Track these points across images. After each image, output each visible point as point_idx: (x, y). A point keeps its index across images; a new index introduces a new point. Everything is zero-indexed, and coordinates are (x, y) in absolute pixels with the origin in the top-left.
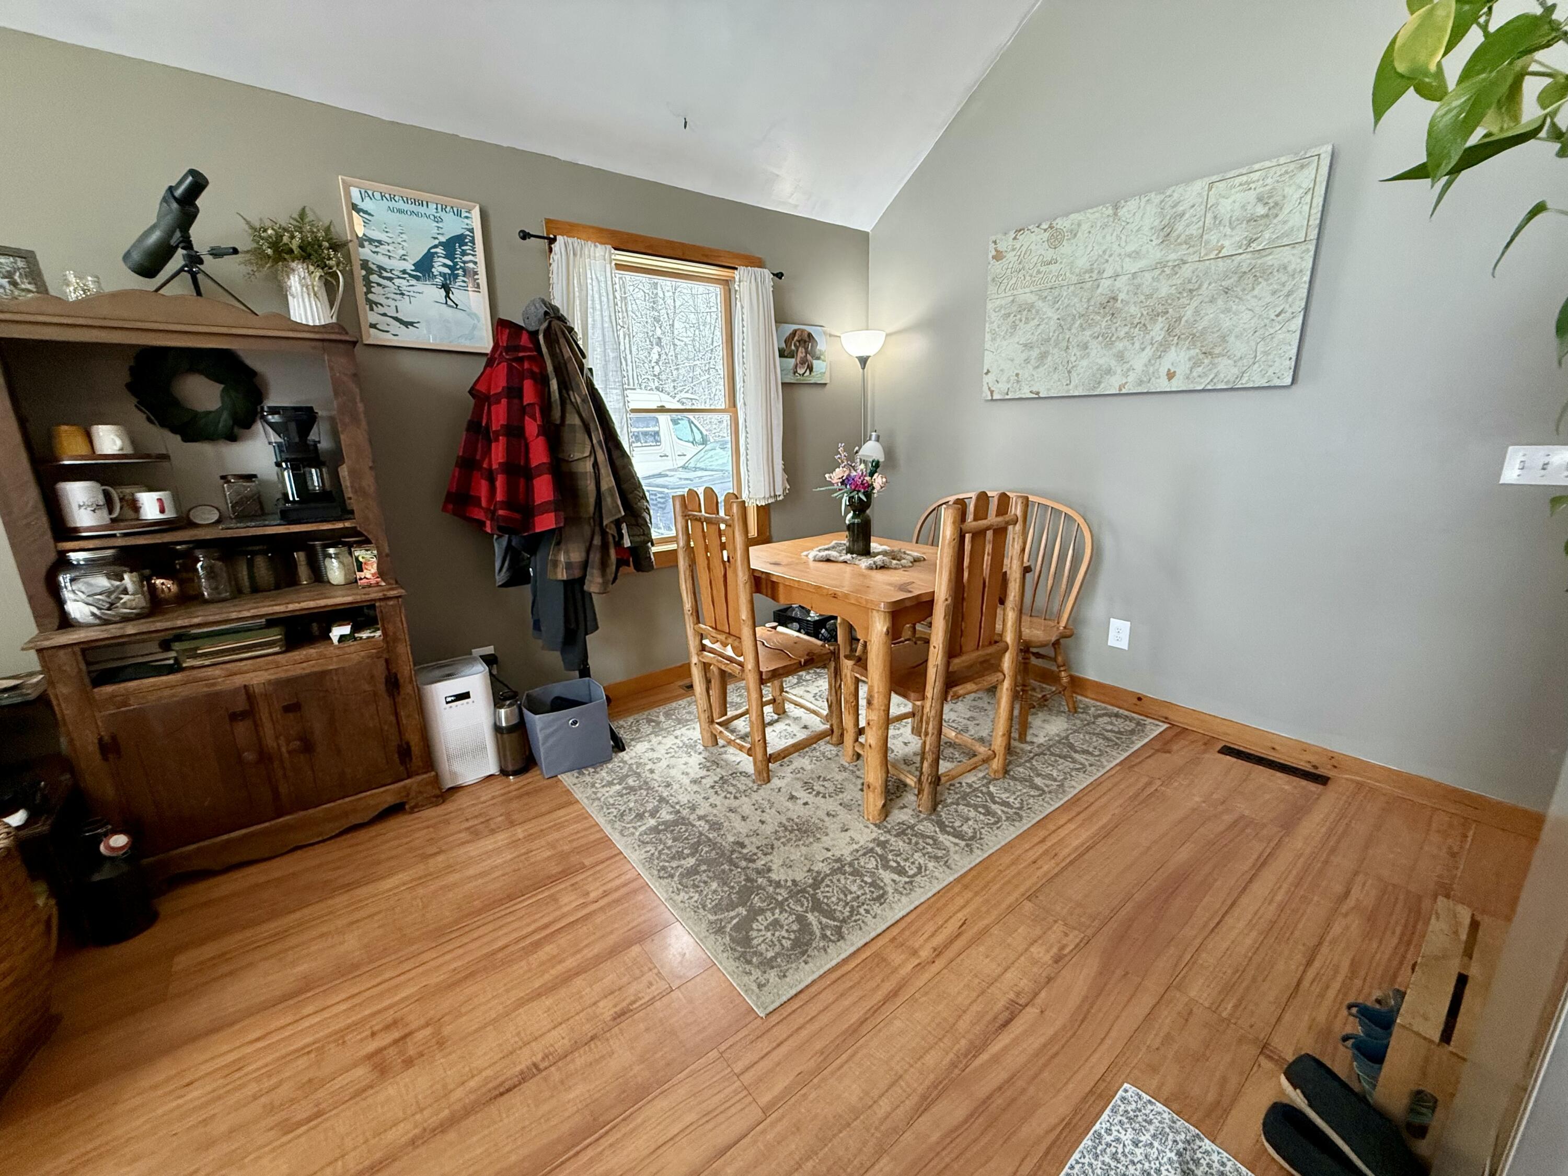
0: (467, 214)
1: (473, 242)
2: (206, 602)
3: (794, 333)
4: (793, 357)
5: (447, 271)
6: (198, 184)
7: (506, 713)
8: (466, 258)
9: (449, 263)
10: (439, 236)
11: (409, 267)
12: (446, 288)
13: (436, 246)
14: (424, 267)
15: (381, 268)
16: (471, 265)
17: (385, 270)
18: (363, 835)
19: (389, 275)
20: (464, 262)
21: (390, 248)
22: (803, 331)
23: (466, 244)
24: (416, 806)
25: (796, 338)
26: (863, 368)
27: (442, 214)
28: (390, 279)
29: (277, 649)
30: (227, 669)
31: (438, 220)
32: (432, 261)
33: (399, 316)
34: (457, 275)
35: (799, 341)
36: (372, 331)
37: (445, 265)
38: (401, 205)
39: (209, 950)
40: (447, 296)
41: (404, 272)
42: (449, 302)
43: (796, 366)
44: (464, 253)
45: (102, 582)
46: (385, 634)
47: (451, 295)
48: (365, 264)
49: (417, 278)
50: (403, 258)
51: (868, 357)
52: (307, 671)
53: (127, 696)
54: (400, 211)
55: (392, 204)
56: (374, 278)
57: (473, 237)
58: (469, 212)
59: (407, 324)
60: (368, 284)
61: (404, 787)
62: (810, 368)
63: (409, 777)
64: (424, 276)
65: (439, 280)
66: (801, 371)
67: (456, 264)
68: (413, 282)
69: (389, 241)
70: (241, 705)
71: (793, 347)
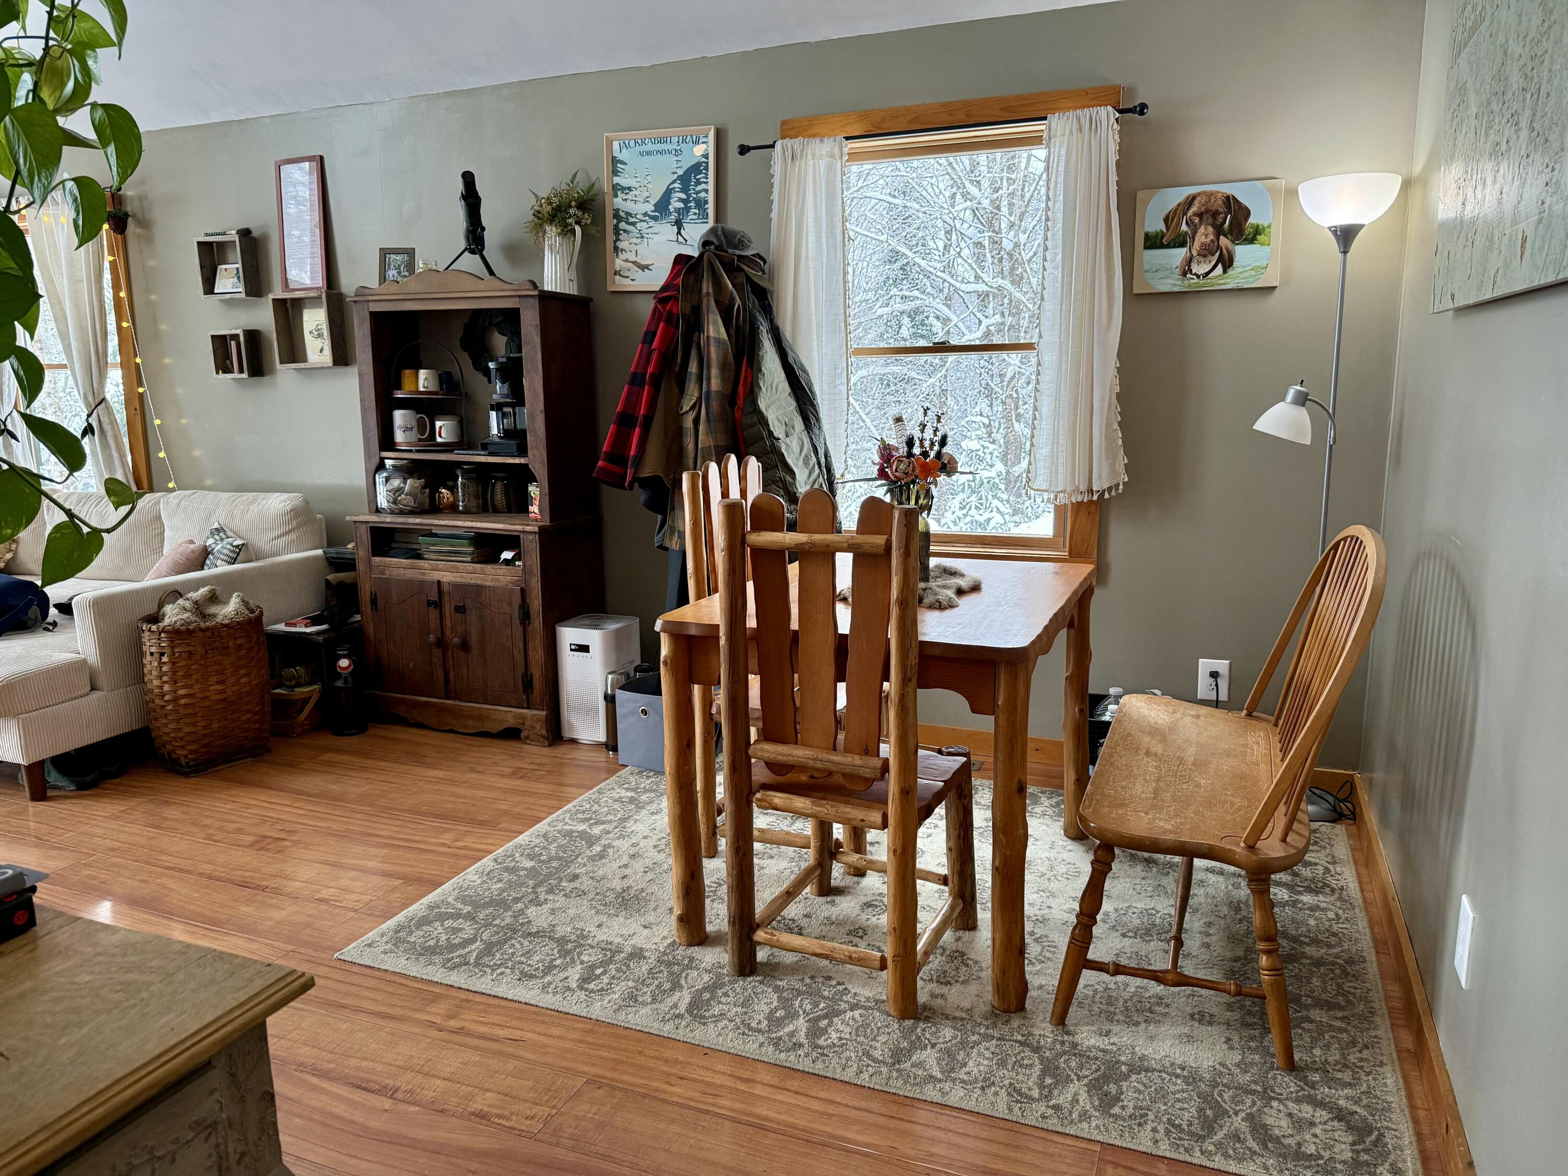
0: (705, 140)
1: (707, 168)
2: (460, 512)
3: (1191, 200)
4: (1182, 245)
5: (681, 205)
8: (699, 188)
9: (683, 196)
10: (677, 171)
11: (649, 208)
12: (679, 224)
13: (674, 182)
14: (662, 206)
15: (628, 214)
16: (703, 195)
17: (630, 215)
19: (634, 220)
20: (698, 193)
21: (637, 193)
22: (1210, 195)
23: (701, 173)
24: (527, 738)
25: (1194, 209)
26: (1345, 253)
27: (683, 146)
28: (633, 224)
29: (469, 559)
31: (678, 152)
32: (670, 198)
33: (638, 260)
34: (690, 208)
36: (617, 277)
37: (680, 200)
38: (650, 147)
40: (679, 233)
41: (645, 214)
42: (680, 239)
43: (1189, 261)
44: (698, 183)
45: (396, 483)
46: (524, 565)
47: (682, 231)
48: (616, 215)
49: (655, 218)
50: (646, 201)
52: (473, 582)
53: (389, 566)
54: (649, 153)
55: (644, 148)
56: (623, 225)
57: (707, 163)
58: (706, 137)
59: (644, 268)
60: (617, 230)
62: (1227, 262)
63: (528, 708)
64: (661, 215)
65: (673, 217)
66: (1200, 268)
67: (689, 195)
68: (652, 223)
69: (637, 185)
70: (434, 597)
71: (1184, 228)
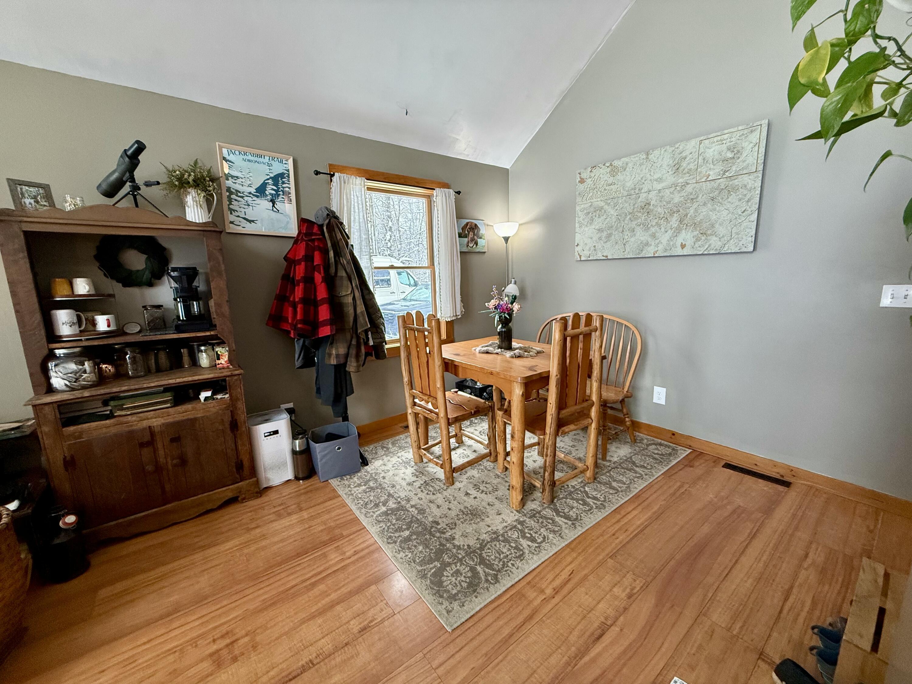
1: (288, 176)
2: (130, 378)
3: (467, 224)
4: (466, 237)
5: (274, 192)
6: (140, 148)
7: (299, 443)
8: (284, 186)
9: (275, 188)
10: (270, 174)
11: (253, 190)
12: (273, 202)
13: (268, 179)
14: (261, 191)
15: (237, 191)
16: (287, 189)
17: (240, 192)
18: (212, 516)
19: (242, 195)
20: (283, 188)
21: (243, 180)
22: (472, 223)
23: (285, 178)
24: (244, 499)
25: (468, 227)
26: (507, 243)
27: (273, 162)
28: (242, 197)
29: (169, 405)
30: (140, 417)
31: (269, 165)
32: (266, 187)
33: (246, 217)
34: (279, 195)
35: (470, 229)
36: (231, 225)
37: (273, 189)
38: (250, 157)
39: (119, 587)
40: (273, 206)
41: (250, 193)
42: (275, 209)
43: (468, 243)
44: (283, 183)
45: (72, 366)
46: (230, 396)
47: (275, 205)
48: (229, 189)
49: (257, 197)
50: (250, 186)
51: (509, 237)
52: (185, 418)
53: (81, 433)
54: (249, 161)
55: (245, 157)
56: (233, 196)
57: (289, 174)
58: (287, 161)
59: (250, 221)
60: (230, 200)
61: (238, 487)
62: (476, 244)
63: (241, 481)
64: (261, 195)
65: (269, 197)
66: (471, 245)
67: (279, 188)
68: (255, 198)
69: (242, 176)
70: (147, 438)
71: (466, 232)
